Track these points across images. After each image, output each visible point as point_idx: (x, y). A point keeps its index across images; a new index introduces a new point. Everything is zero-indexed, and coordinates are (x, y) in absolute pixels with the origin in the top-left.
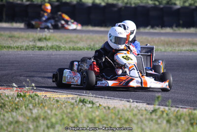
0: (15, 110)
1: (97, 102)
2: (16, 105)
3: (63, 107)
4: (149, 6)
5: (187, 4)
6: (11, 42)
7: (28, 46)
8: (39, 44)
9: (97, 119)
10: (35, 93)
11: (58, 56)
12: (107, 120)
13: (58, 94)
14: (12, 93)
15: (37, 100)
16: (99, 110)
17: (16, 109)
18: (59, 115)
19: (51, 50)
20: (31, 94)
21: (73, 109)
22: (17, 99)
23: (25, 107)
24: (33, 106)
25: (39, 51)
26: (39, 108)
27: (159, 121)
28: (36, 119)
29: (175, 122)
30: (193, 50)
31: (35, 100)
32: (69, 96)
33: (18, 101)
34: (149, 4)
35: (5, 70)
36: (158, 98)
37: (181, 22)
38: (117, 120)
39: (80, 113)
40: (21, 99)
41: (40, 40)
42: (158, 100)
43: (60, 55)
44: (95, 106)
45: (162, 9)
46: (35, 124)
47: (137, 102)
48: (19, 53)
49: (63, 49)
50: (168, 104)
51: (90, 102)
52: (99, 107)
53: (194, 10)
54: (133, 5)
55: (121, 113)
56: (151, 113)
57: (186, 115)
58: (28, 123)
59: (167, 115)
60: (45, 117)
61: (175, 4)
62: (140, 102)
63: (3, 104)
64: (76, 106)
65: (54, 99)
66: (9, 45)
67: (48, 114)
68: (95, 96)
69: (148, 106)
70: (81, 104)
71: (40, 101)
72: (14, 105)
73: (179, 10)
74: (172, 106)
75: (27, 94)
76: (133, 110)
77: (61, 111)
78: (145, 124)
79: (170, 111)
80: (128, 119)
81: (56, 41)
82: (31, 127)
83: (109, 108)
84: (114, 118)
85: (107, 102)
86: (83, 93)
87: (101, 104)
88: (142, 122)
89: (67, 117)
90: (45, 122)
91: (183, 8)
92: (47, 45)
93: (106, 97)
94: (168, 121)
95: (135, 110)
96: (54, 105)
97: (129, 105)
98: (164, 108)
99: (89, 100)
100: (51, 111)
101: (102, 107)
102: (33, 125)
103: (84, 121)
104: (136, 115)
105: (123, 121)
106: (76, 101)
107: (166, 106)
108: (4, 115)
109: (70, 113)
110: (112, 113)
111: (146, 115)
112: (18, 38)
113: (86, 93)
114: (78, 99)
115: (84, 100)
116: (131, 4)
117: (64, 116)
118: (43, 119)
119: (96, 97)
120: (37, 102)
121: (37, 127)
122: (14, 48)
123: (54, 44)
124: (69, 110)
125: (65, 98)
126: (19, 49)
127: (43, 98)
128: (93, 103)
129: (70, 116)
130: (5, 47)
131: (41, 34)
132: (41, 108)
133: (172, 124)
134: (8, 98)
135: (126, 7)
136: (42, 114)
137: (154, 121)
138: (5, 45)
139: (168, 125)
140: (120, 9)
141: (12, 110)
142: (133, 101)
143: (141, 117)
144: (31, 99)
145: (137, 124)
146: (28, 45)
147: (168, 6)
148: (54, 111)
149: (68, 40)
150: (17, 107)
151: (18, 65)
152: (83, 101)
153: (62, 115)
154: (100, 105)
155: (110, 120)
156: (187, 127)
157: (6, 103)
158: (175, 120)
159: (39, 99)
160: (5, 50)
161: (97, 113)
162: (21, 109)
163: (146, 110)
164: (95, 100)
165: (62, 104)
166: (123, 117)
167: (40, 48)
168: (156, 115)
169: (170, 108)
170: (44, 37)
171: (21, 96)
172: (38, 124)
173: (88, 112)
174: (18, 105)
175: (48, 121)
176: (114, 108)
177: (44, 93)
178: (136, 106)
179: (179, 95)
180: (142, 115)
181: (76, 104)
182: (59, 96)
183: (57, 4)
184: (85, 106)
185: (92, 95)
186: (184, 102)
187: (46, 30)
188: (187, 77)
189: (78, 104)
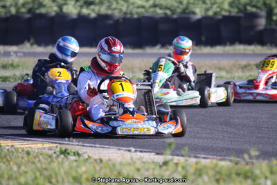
1: (85, 153)
3: (36, 162)
4: (158, 16)
5: (210, 13)
8: (4, 73)
9: (85, 176)
13: (30, 142)
16: (87, 164)
18: (31, 173)
21: (49, 163)
25: (3, 83)
26: (2, 164)
29: (193, 177)
30: (220, 77)
32: (47, 146)
34: (158, 14)
36: (170, 145)
37: (203, 39)
39: (59, 169)
41: (4, 67)
42: (170, 148)
44: (81, 158)
45: (175, 20)
47: (141, 152)
50: (183, 152)
51: (74, 153)
52: (87, 159)
53: (220, 21)
54: (135, 16)
55: (118, 167)
59: (183, 168)
60: (11, 176)
61: (194, 13)
62: (145, 152)
64: (55, 160)
65: (23, 151)
67: (15, 172)
68: (81, 143)
69: (157, 156)
70: (62, 156)
71: (3, 153)
73: (199, 21)
74: (190, 156)
76: (135, 163)
77: (33, 166)
79: (187, 163)
80: (128, 175)
81: (27, 68)
83: (101, 161)
85: (99, 153)
86: (65, 141)
87: (91, 155)
89: (41, 175)
91: (205, 18)
92: (15, 75)
93: (98, 146)
95: (138, 162)
96: (23, 158)
97: (129, 157)
98: (178, 159)
99: (73, 151)
100: (19, 167)
101: (93, 160)
103: (66, 180)
104: (139, 169)
106: (55, 153)
107: (182, 156)
109: (46, 169)
111: (154, 169)
113: (69, 141)
114: (58, 149)
115: (66, 150)
116: (131, 14)
117: (38, 174)
118: (8, 179)
119: (83, 146)
123: (23, 73)
124: (44, 166)
125: (38, 149)
127: (8, 150)
129: (46, 173)
131: (6, 59)
132: (5, 163)
135: (125, 19)
136: (6, 172)
140: (117, 21)
142: (136, 151)
147: (184, 15)
148: (23, 168)
153: (35, 173)
158: (195, 175)
159: (2, 151)
161: (84, 169)
163: (153, 162)
164: (82, 150)
165: (35, 158)
166: (122, 174)
167: (5, 79)
168: (167, 170)
169: (187, 158)
170: (10, 62)
173: (71, 168)
175: (15, 182)
176: (109, 160)
177: (9, 141)
178: (141, 157)
179: (201, 141)
180: (147, 170)
181: (54, 156)
182: (31, 146)
183: (28, 16)
184: (67, 159)
185: (77, 143)
186: (207, 149)
187: (12, 53)
188: (212, 115)
189: (58, 156)
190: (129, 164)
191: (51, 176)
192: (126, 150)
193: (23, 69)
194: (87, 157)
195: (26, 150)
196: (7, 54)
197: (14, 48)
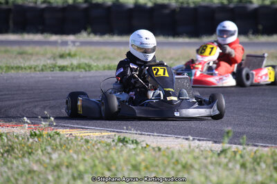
0: (26, 155)
1: (143, 141)
2: (29, 147)
3: (95, 150)
4: (214, 6)
6: (22, 61)
7: (45, 66)
8: (61, 62)
9: (143, 164)
10: (55, 131)
11: (88, 79)
12: (157, 166)
13: (89, 131)
14: (22, 131)
15: (58, 140)
16: (146, 152)
17: (30, 154)
18: (90, 161)
19: (78, 71)
20: (50, 132)
21: (108, 151)
22: (31, 140)
23: (42, 151)
24: (53, 149)
25: (61, 72)
26: (61, 152)
27: (231, 165)
28: (57, 167)
29: (252, 166)
31: (54, 140)
32: (106, 134)
33: (32, 143)
34: (214, 3)
35: (12, 100)
36: (228, 133)
37: (260, 27)
38: (172, 165)
39: (118, 158)
40: (36, 139)
41: (62, 56)
42: (228, 136)
43: (91, 77)
44: (140, 146)
45: (232, 10)
46: (56, 173)
47: (199, 140)
48: (33, 75)
49: (94, 68)
50: (241, 141)
51: (133, 142)
52: (145, 147)
54: (192, 6)
55: (176, 156)
56: (219, 154)
57: (267, 156)
58: (46, 173)
59: (242, 156)
60: (70, 164)
61: (251, 3)
62: (203, 140)
63: (11, 146)
64: (113, 148)
65: (82, 139)
66: (19, 65)
67: (74, 160)
68: (139, 132)
69: (214, 144)
70: (121, 144)
71: (62, 141)
72: (26, 148)
73: (256, 10)
74: (248, 145)
75: (45, 133)
76: (193, 151)
77: (93, 154)
78: (210, 171)
79: (244, 151)
80: (186, 163)
81: (84, 57)
82: (50, 178)
83: (159, 149)
84: (166, 163)
85: (157, 141)
86: (124, 129)
87: (149, 143)
88: (206, 167)
89: (100, 162)
90: (70, 171)
91: (262, 7)
92: (72, 64)
93: (156, 134)
94: (243, 166)
95: (197, 150)
96: (82, 146)
97: (187, 145)
98: (237, 148)
99: (131, 139)
100: (78, 155)
101: (151, 148)
102: (53, 176)
103: (125, 168)
104: (198, 157)
105: (179, 167)
106: (113, 141)
107: (240, 144)
108: (12, 163)
109: (106, 157)
110: (164, 155)
111: (212, 157)
112: (32, 54)
113: (127, 129)
114: (116, 138)
115: (124, 139)
116: (188, 3)
117: (97, 162)
118: (67, 167)
119: (141, 134)
120: (58, 143)
121: (59, 177)
122: (25, 69)
123: (81, 62)
124: (103, 154)
125: (97, 137)
126: (33, 70)
127: (67, 138)
128: (137, 143)
129: (105, 161)
130: (12, 68)
131: (63, 49)
132: (64, 152)
133: (248, 169)
134: (18, 139)
135: (182, 9)
136: (65, 160)
137: (222, 166)
138: (12, 65)
139: (243, 171)
140: (174, 11)
141: (23, 156)
142: (193, 139)
143: (204, 161)
144: (49, 139)
145: (199, 170)
146: (45, 63)
147: (241, 5)
149: (101, 57)
150: (30, 150)
151: (32, 92)
152: (123, 141)
153: (94, 161)
154: (147, 145)
155: (160, 166)
156: (269, 174)
157: (15, 145)
158: (253, 163)
159: (61, 139)
160: (13, 72)
161: (142, 157)
162: (36, 153)
163: (212, 151)
164: (140, 138)
165: (94, 146)
166: (180, 162)
167: (62, 68)
168: (226, 157)
169: (245, 147)
170: (67, 52)
171: (36, 135)
172: (60, 174)
173: (130, 156)
174: (31, 148)
175: (74, 170)
176: (167, 148)
177: (68, 130)
178: (198, 145)
179: (259, 129)
180: (206, 158)
181: (113, 144)
182: (89, 134)
183: (85, 5)
184: (126, 147)
185: (135, 132)
186: (265, 138)
187: (69, 43)
188: (270, 103)
189: (116, 144)
190: (188, 152)
191: (109, 163)
192: (183, 138)
193: (80, 58)
194: (145, 145)
195: (85, 138)
196: (65, 43)
197: (71, 38)
